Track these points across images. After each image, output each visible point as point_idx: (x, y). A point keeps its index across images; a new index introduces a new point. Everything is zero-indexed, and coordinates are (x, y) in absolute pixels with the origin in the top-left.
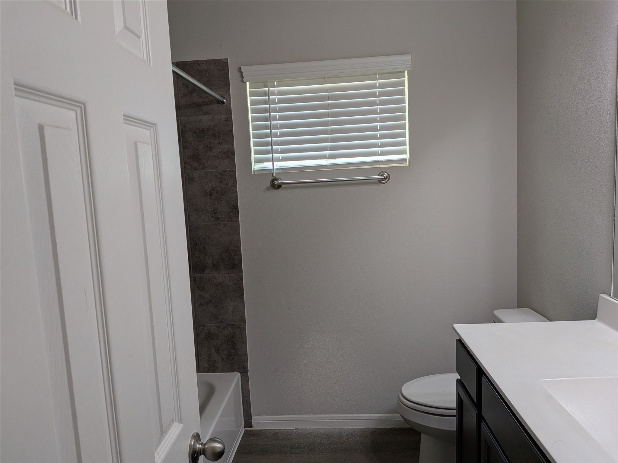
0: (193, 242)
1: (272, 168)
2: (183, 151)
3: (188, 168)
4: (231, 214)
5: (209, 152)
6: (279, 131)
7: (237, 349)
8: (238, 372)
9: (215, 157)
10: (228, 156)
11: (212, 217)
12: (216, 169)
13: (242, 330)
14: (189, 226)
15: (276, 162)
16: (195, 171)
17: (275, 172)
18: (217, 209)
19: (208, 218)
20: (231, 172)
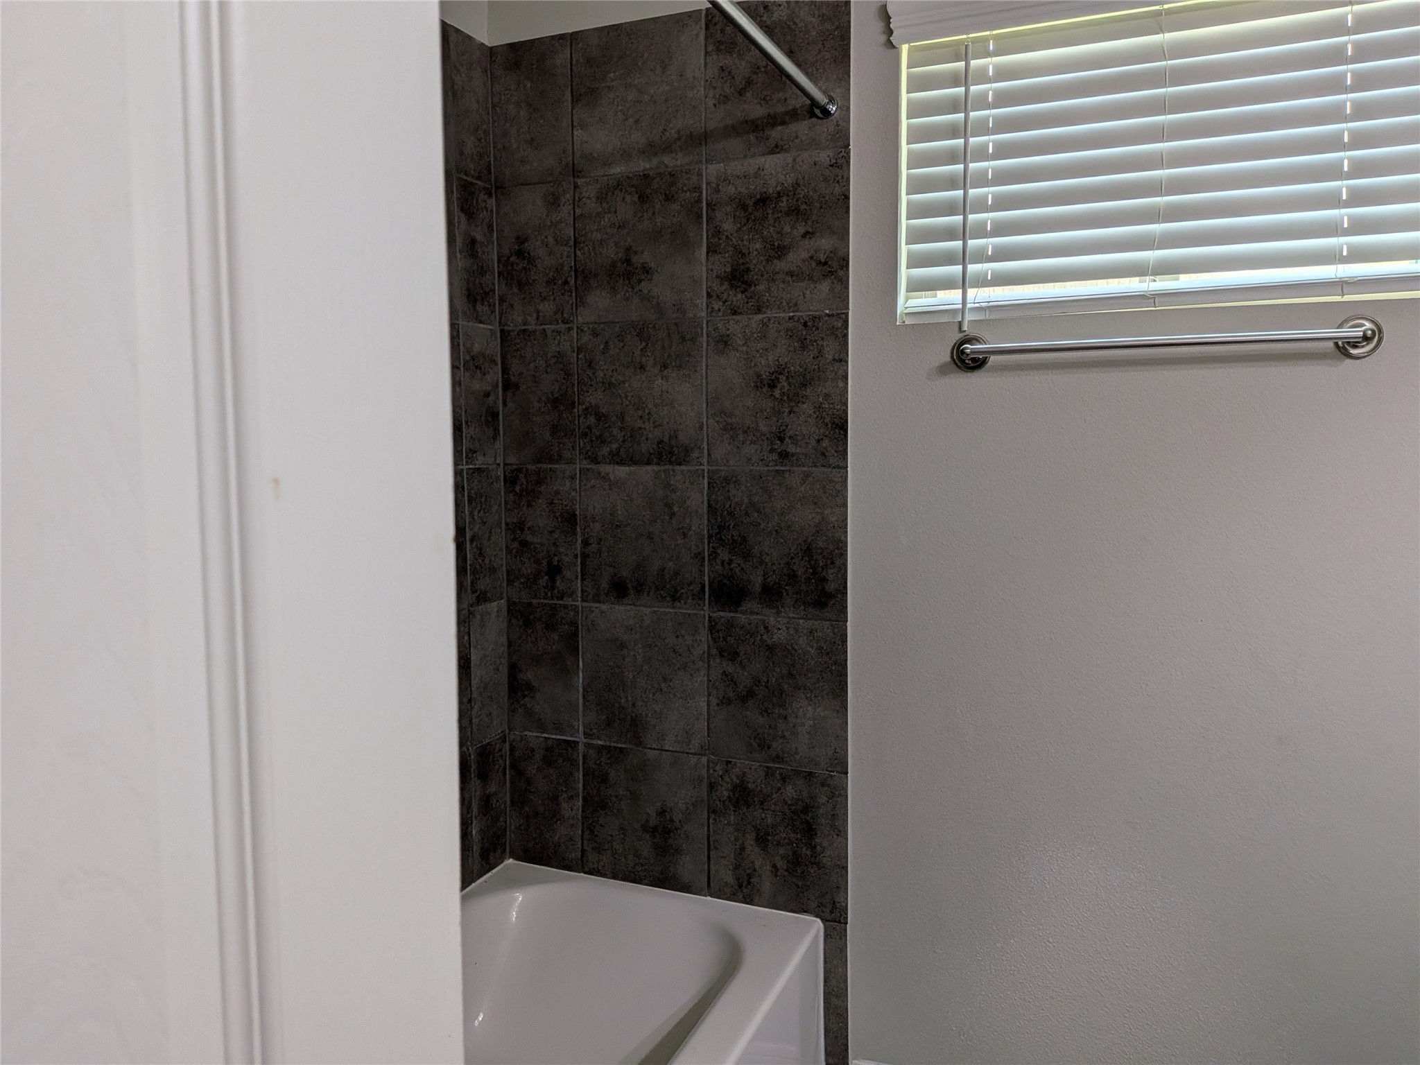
0: (716, 519)
1: (960, 306)
2: (707, 259)
3: (716, 309)
4: (825, 443)
5: (775, 261)
6: (989, 192)
7: (818, 847)
8: (817, 916)
9: (791, 274)
10: (831, 272)
11: (772, 451)
12: (793, 312)
13: (838, 795)
14: (708, 473)
15: (976, 290)
16: (734, 317)
17: (969, 317)
18: (787, 426)
19: (758, 452)
20: (835, 318)
